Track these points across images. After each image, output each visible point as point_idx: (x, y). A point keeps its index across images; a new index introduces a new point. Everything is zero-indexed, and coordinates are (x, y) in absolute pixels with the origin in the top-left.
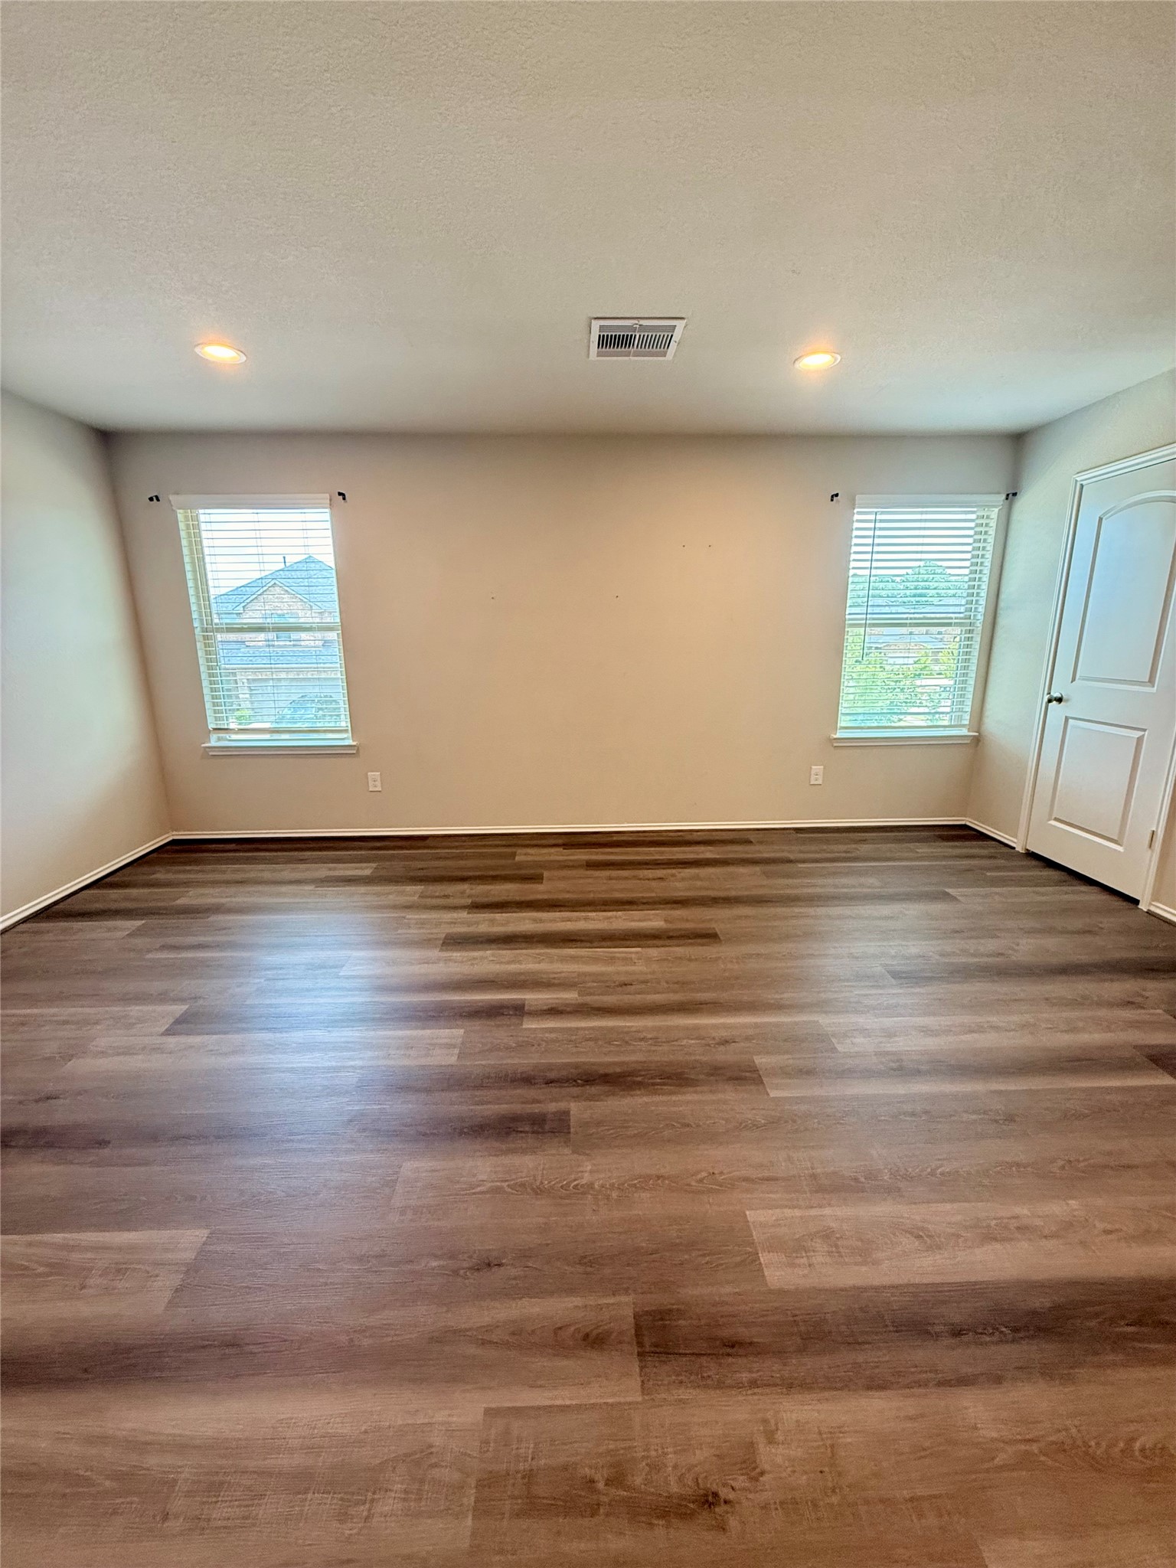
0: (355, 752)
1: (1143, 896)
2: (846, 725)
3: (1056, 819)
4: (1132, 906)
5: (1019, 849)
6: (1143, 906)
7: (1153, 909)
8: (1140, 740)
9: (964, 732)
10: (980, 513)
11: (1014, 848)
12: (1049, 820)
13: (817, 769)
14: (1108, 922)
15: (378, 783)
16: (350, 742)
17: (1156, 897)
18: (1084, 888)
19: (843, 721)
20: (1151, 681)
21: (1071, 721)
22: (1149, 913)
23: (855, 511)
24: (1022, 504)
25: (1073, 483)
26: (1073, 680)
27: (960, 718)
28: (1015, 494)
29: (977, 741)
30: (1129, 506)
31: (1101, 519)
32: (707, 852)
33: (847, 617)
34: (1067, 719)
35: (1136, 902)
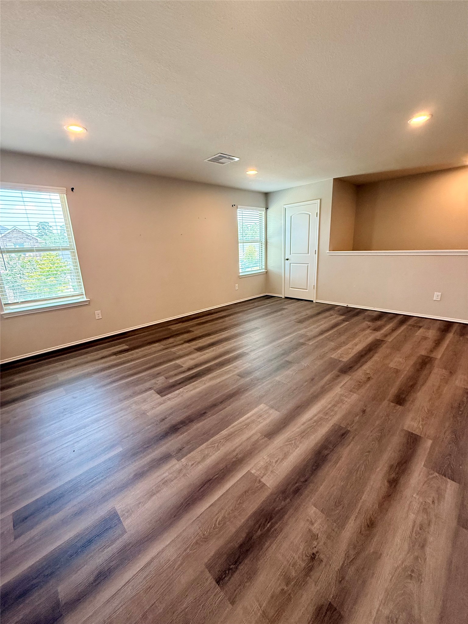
0: (88, 303)
1: (314, 299)
2: (242, 272)
5: (283, 297)
6: (314, 302)
7: (317, 301)
8: (308, 266)
9: (264, 270)
10: (260, 213)
13: (237, 285)
14: (309, 307)
15: (100, 315)
16: (85, 299)
17: (317, 299)
18: (301, 301)
19: (240, 271)
21: (291, 264)
22: (316, 302)
23: (238, 210)
24: (269, 211)
25: (283, 208)
26: (290, 254)
27: (262, 267)
28: (268, 208)
29: (267, 272)
30: (299, 214)
31: (291, 217)
32: (223, 314)
33: (239, 240)
34: (290, 264)
35: (313, 301)
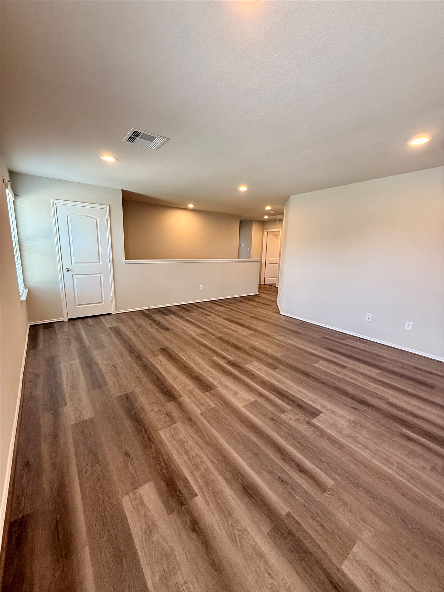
3: (78, 305)
4: (111, 315)
11: (64, 321)
12: (76, 306)
20: (99, 262)
